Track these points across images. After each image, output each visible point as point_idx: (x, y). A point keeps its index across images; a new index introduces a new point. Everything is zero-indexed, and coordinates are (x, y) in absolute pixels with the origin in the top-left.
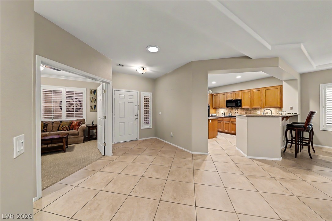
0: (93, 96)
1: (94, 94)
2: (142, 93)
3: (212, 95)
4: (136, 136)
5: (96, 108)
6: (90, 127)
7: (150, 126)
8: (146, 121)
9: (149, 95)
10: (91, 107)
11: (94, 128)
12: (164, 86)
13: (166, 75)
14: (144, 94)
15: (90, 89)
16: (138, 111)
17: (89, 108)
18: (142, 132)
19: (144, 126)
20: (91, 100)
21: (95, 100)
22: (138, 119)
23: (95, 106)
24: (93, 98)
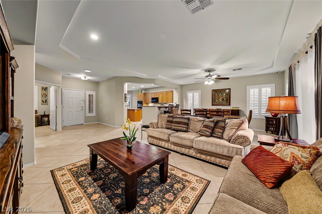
0: (45, 92)
1: (46, 91)
2: (87, 92)
3: (145, 94)
4: (82, 121)
5: (47, 102)
6: (42, 116)
7: (94, 114)
8: (90, 111)
9: (93, 93)
10: (42, 101)
11: (46, 117)
12: (103, 88)
13: (104, 81)
14: (88, 93)
15: (42, 87)
16: (84, 104)
17: (41, 101)
18: (87, 119)
19: (88, 115)
20: (42, 95)
21: (46, 95)
22: (84, 109)
23: (46, 100)
24: (44, 94)
